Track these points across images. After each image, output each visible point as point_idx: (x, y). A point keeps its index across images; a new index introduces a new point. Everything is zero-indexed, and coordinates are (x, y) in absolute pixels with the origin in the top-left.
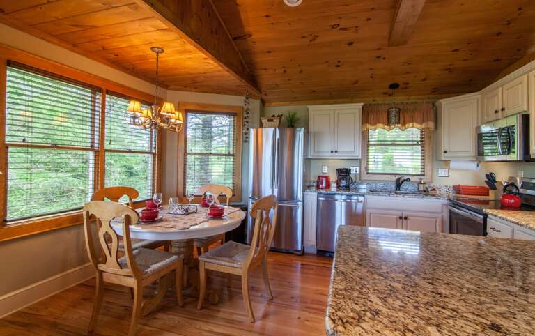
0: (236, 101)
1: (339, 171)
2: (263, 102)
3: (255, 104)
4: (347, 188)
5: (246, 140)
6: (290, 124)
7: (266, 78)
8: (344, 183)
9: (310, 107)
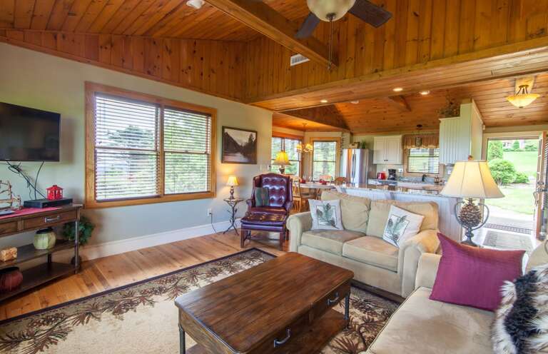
0: (338, 134)
1: (389, 170)
2: (352, 134)
3: (347, 136)
4: (393, 179)
5: (341, 155)
6: (363, 146)
7: (351, 125)
8: (391, 176)
9: (375, 137)
